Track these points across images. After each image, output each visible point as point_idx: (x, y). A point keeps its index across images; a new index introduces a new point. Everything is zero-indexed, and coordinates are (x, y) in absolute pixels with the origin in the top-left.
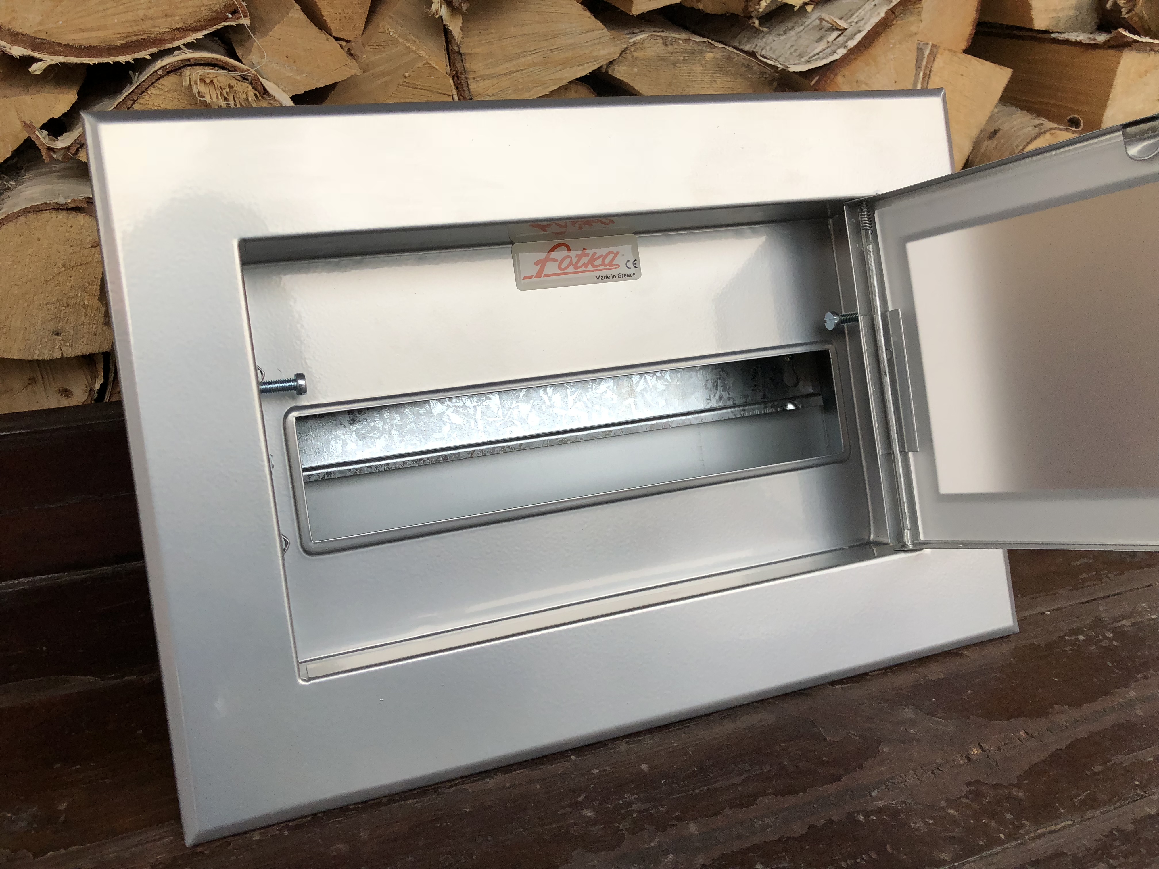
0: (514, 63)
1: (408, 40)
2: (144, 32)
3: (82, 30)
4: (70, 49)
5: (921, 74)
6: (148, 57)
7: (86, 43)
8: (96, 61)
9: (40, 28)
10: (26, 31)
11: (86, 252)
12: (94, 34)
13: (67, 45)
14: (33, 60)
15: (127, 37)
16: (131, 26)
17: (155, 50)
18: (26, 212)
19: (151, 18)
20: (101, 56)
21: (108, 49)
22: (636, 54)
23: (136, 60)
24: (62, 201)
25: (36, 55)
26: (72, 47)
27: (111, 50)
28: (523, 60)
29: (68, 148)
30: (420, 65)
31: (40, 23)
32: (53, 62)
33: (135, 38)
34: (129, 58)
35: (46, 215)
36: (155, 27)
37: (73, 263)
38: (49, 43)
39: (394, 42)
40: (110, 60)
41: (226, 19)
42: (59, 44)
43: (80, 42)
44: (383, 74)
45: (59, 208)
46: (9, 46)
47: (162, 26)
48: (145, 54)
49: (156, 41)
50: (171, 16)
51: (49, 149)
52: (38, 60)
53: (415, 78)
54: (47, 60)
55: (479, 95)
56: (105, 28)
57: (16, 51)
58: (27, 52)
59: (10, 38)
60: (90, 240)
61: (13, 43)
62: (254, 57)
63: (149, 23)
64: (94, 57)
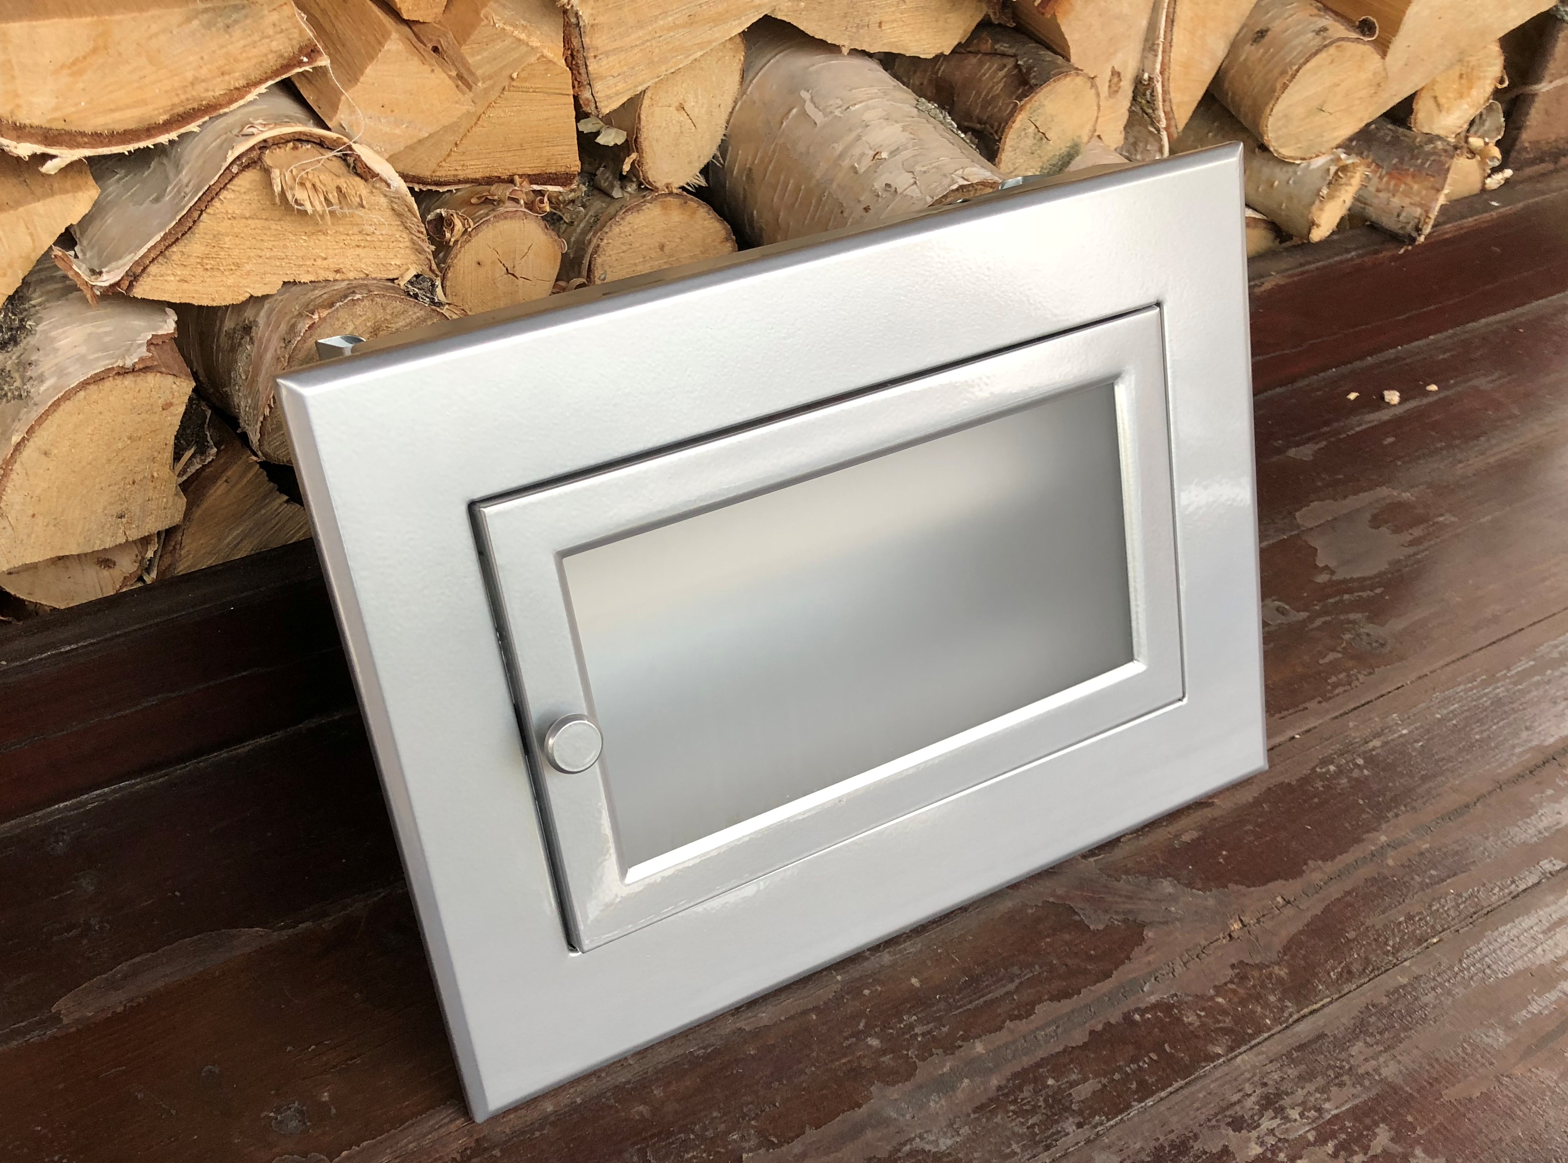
1: (517, 28)
2: (194, 99)
3: (112, 111)
4: (97, 138)
6: (196, 129)
7: (120, 127)
8: (132, 147)
9: (58, 114)
10: (36, 122)
11: (156, 417)
12: (128, 113)
13: (93, 134)
14: (45, 158)
15: (171, 110)
16: (177, 95)
19: (203, 81)
20: (139, 139)
21: (147, 129)
23: (181, 136)
25: (51, 151)
26: (99, 134)
27: (151, 130)
28: (662, 23)
29: (118, 283)
30: (532, 59)
31: (55, 109)
32: (75, 158)
33: (181, 109)
34: (173, 135)
35: (109, 383)
36: (207, 90)
37: (141, 433)
38: (69, 133)
39: (501, 34)
40: (149, 143)
41: (301, 63)
42: (83, 134)
43: (111, 127)
44: (483, 79)
45: (123, 372)
46: (14, 143)
47: (217, 89)
48: (193, 127)
49: (208, 108)
50: (229, 74)
52: (53, 157)
53: (525, 80)
54: (66, 156)
55: (602, 78)
56: (144, 102)
57: (24, 149)
58: (39, 149)
59: (14, 133)
60: (161, 402)
61: (19, 139)
62: (342, 116)
63: (201, 87)
64: (129, 142)
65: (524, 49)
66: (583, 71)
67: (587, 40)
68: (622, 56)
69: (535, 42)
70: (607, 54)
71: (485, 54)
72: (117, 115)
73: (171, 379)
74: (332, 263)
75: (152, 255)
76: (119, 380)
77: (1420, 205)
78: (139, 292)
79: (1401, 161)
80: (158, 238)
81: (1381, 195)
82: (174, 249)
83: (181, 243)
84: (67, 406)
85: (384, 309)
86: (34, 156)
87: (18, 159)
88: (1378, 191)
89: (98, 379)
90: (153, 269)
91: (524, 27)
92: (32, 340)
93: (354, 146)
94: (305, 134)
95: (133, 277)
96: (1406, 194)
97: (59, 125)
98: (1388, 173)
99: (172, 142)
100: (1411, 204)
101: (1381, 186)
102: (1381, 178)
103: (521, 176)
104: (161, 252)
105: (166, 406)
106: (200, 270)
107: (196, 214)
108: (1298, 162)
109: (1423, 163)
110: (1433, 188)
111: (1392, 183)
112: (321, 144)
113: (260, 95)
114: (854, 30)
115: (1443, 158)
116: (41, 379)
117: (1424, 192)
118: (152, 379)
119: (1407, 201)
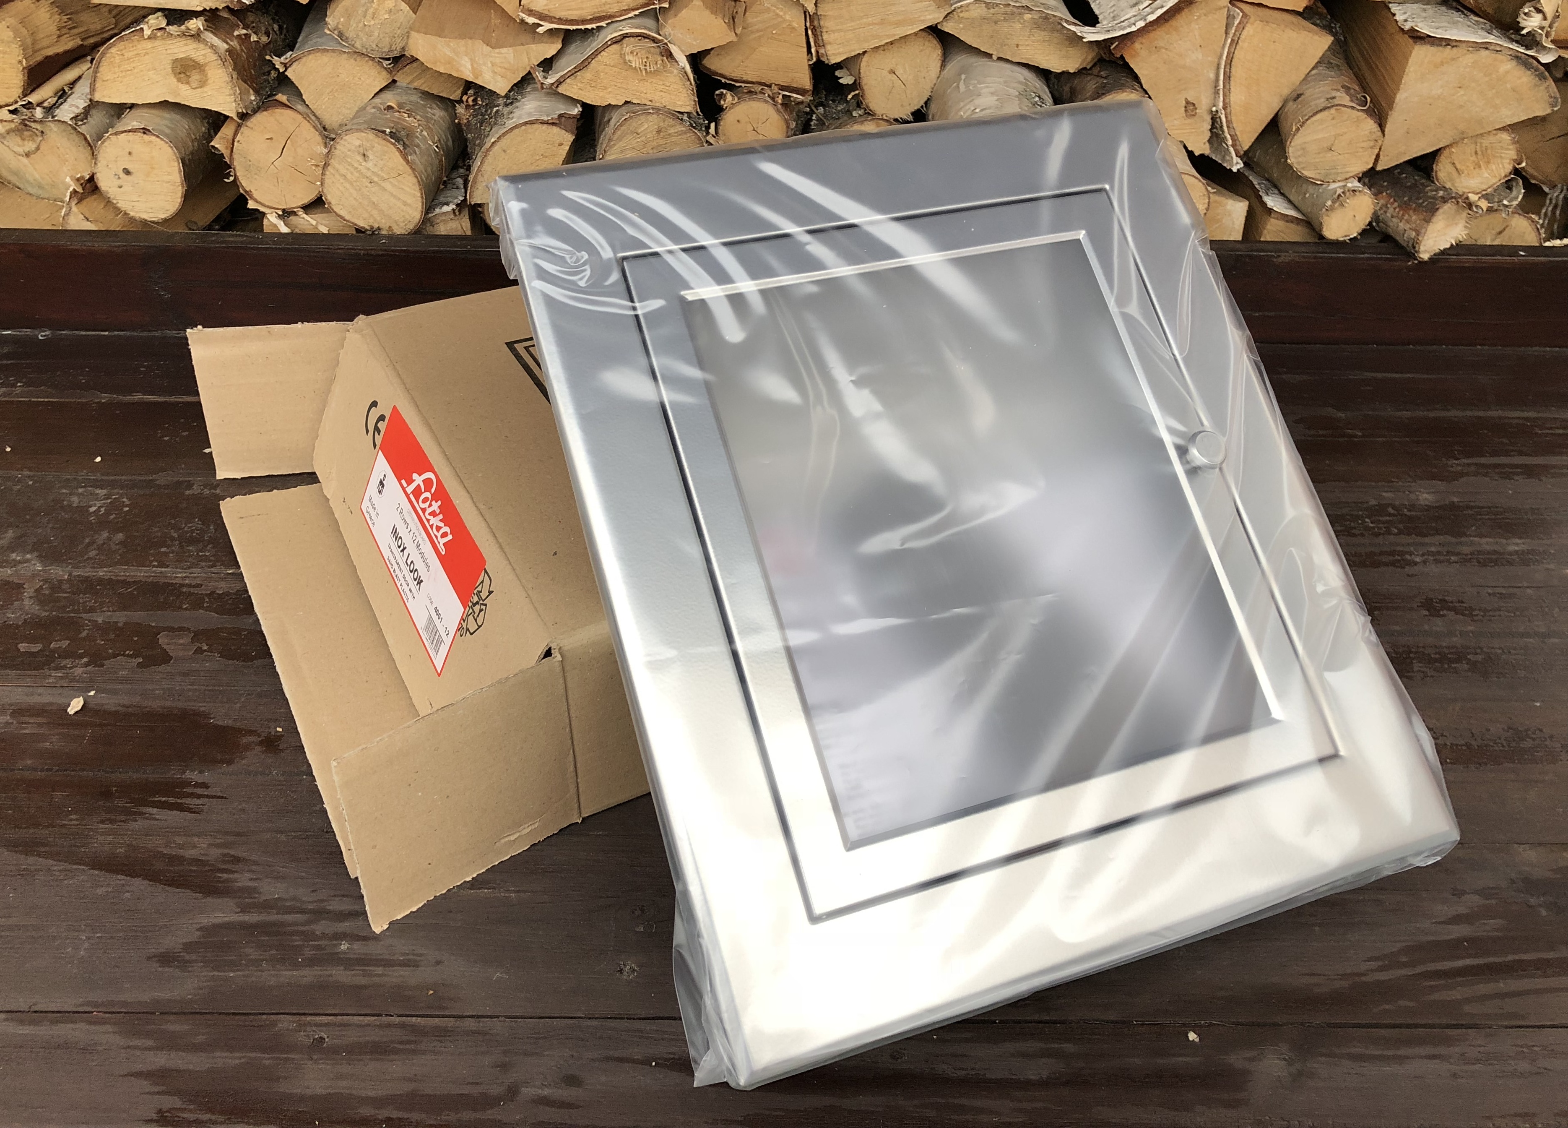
0: (858, 22)
1: (778, 8)
2: (604, 11)
3: (569, 10)
4: (560, 21)
5: (1229, 41)
6: (605, 25)
7: (570, 18)
8: (575, 27)
9: (545, 8)
10: (537, 9)
11: (555, 149)
12: (575, 12)
13: (560, 19)
14: (538, 25)
15: (593, 14)
16: (597, 8)
17: (609, 21)
18: (526, 123)
20: (578, 25)
21: (583, 21)
22: (961, 15)
23: (597, 27)
24: (545, 118)
25: (541, 23)
26: (562, 19)
27: (584, 22)
28: (865, 20)
29: (553, 84)
30: (784, 26)
31: (546, 5)
32: (550, 27)
33: (598, 15)
34: (594, 26)
35: (536, 126)
36: (610, 8)
37: (547, 155)
38: (549, 16)
39: (768, 10)
40: (583, 27)
41: (654, 4)
42: (555, 18)
43: (567, 17)
44: (758, 31)
45: (543, 123)
47: (615, 9)
48: (603, 24)
49: (610, 17)
51: (542, 84)
52: (542, 26)
53: (780, 35)
54: (547, 26)
55: (830, 43)
56: (582, 9)
57: (531, 20)
58: (537, 21)
59: (527, 13)
60: (558, 141)
61: (529, 15)
62: (667, 30)
63: (608, 7)
64: (572, 25)
65: (780, 20)
66: (820, 38)
67: (822, 23)
68: (842, 34)
69: (788, 17)
70: (834, 31)
71: (759, 19)
72: (570, 12)
73: (564, 132)
74: (649, 96)
75: (569, 75)
76: (541, 125)
77: (1415, 230)
78: (561, 90)
79: (1410, 199)
80: (572, 67)
81: (1394, 220)
82: (578, 73)
83: (582, 71)
84: (516, 131)
85: (664, 121)
86: (533, 24)
87: (527, 23)
88: (1392, 217)
89: (531, 123)
90: (568, 81)
91: (782, 9)
92: (517, 104)
93: (669, 44)
94: (646, 34)
95: (559, 82)
96: (1408, 222)
97: (546, 12)
98: (1399, 206)
99: (593, 29)
100: (1410, 229)
101: (1395, 214)
102: (1395, 209)
103: (776, 85)
104: (573, 73)
105: (561, 144)
106: (588, 87)
107: (590, 60)
108: (1319, 182)
109: (1423, 202)
110: (1424, 220)
111: (1401, 213)
112: (654, 40)
113: (635, 15)
114: (999, 46)
115: (1437, 202)
116: (512, 118)
117: (1418, 222)
118: (555, 130)
119: (1408, 226)
